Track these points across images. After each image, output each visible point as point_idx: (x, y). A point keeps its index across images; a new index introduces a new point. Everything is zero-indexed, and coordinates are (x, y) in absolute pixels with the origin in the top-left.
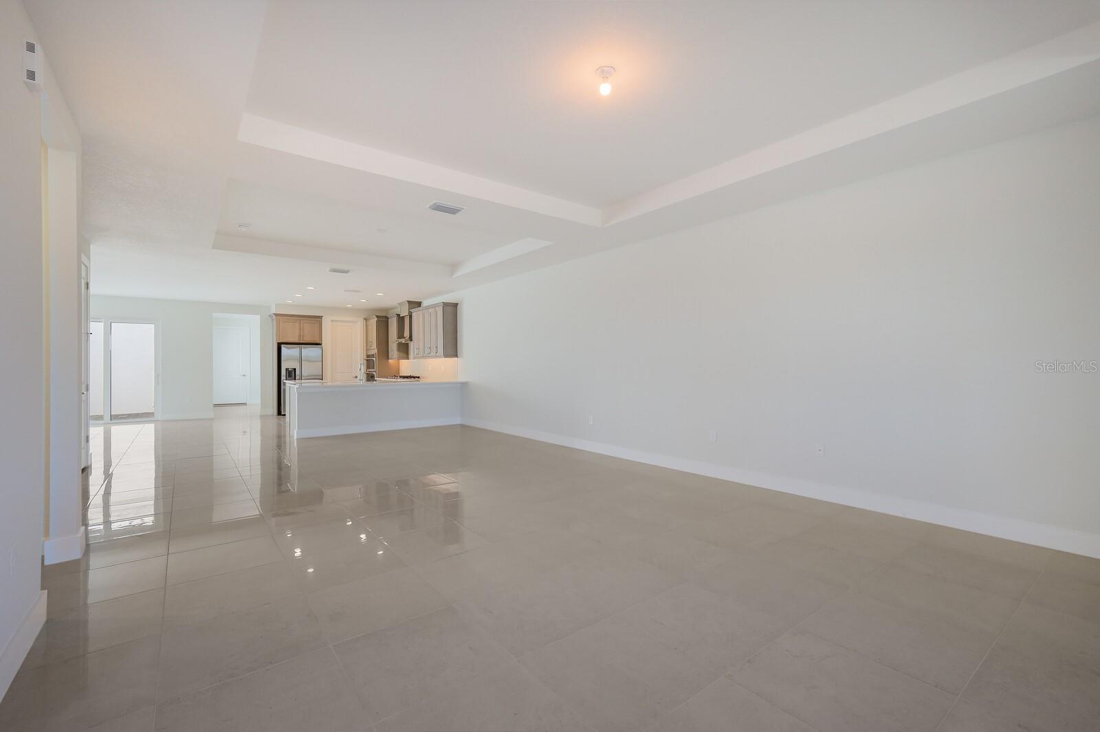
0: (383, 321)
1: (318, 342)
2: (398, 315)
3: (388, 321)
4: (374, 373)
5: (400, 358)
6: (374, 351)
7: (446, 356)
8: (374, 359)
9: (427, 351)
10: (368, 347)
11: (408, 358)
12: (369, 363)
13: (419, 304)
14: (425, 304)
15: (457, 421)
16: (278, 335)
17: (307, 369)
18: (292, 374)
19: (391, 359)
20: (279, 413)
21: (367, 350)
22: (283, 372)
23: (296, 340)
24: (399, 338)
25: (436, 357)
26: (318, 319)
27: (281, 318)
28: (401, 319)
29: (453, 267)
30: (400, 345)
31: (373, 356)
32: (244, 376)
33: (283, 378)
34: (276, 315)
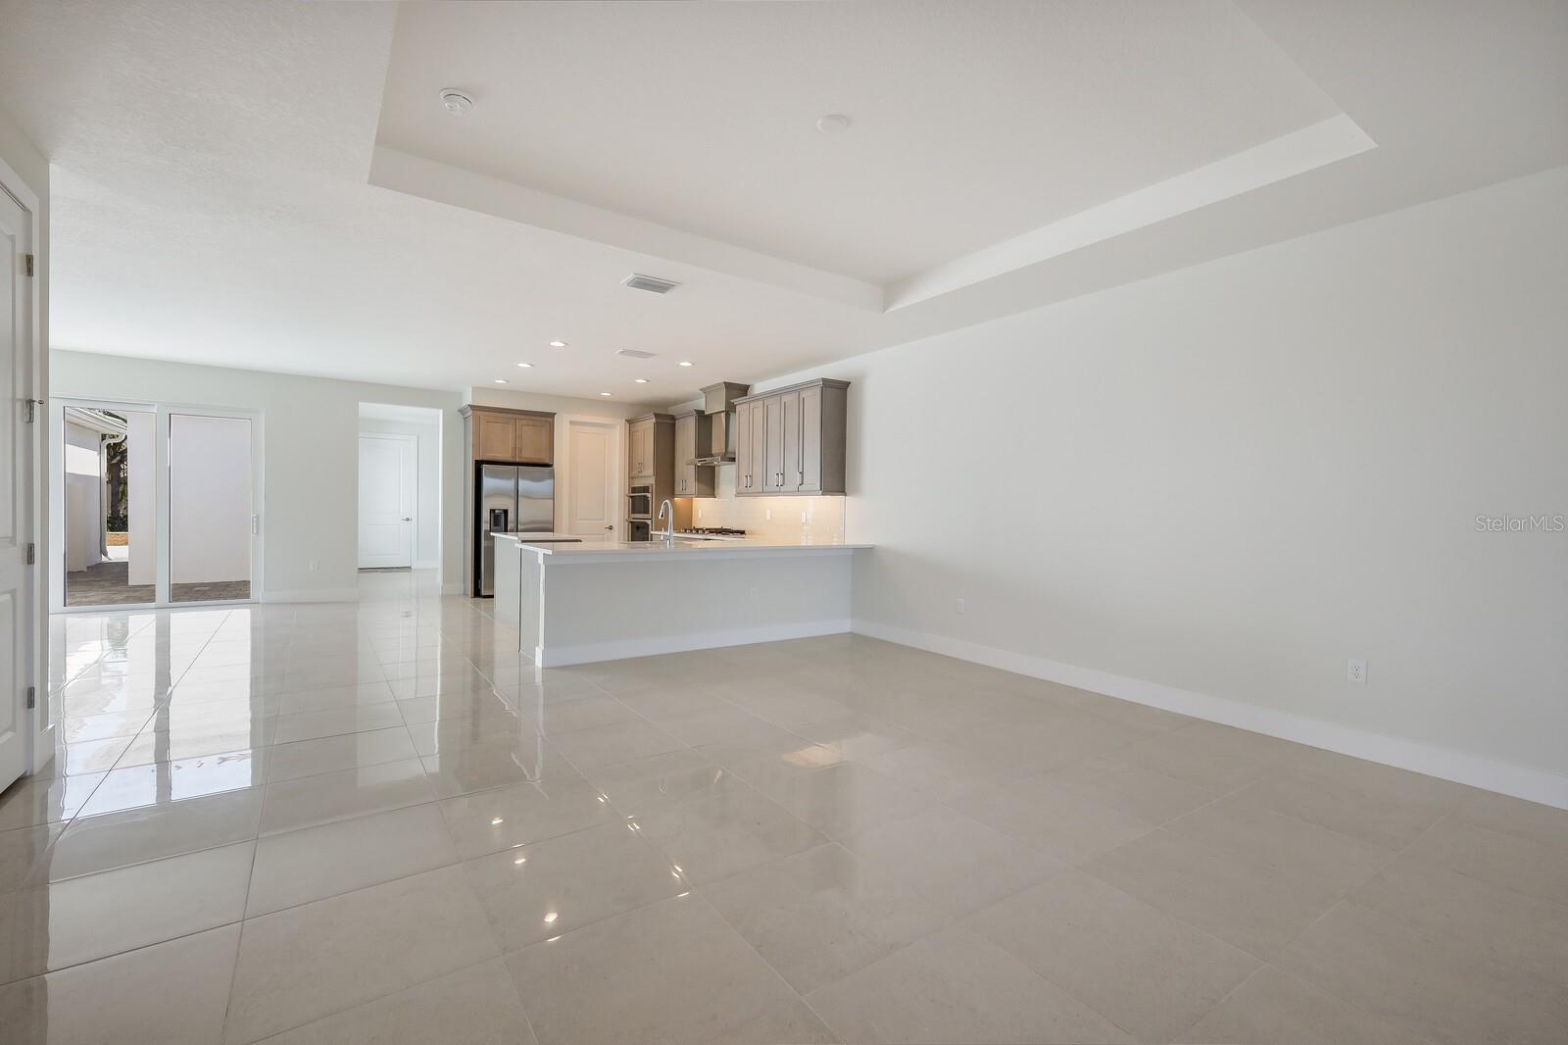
0: (666, 424)
1: (547, 461)
2: (700, 414)
3: (674, 424)
4: (649, 522)
5: (700, 495)
6: (648, 477)
7: (826, 490)
8: (649, 495)
9: (773, 479)
10: (635, 472)
11: (713, 495)
12: (639, 501)
13: (743, 390)
14: (758, 388)
15: (845, 626)
16: (477, 446)
17: (528, 512)
18: (500, 520)
19: (680, 495)
20: (477, 593)
21: (631, 478)
22: (486, 516)
23: (507, 456)
24: (699, 455)
25: (798, 492)
26: (546, 419)
27: (483, 415)
28: (704, 419)
29: (891, 287)
30: (699, 470)
31: (646, 489)
32: (408, 519)
33: (485, 526)
34: (473, 407)
